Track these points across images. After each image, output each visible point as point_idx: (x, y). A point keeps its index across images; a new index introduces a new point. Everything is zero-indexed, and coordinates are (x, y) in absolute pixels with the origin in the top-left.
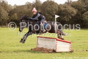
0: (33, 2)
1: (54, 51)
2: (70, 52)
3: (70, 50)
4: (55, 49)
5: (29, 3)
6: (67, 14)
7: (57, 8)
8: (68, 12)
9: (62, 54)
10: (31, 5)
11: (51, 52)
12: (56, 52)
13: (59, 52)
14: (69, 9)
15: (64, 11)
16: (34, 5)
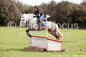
0: (49, 3)
1: (45, 50)
2: (62, 51)
3: (61, 49)
4: (46, 48)
5: (44, 3)
6: (82, 14)
7: (72, 8)
8: (83, 13)
9: (52, 53)
10: (46, 6)
11: (42, 51)
12: (47, 51)
13: (50, 51)
14: (84, 10)
15: (79, 12)
16: (49, 6)
